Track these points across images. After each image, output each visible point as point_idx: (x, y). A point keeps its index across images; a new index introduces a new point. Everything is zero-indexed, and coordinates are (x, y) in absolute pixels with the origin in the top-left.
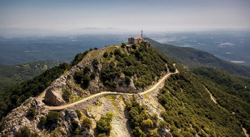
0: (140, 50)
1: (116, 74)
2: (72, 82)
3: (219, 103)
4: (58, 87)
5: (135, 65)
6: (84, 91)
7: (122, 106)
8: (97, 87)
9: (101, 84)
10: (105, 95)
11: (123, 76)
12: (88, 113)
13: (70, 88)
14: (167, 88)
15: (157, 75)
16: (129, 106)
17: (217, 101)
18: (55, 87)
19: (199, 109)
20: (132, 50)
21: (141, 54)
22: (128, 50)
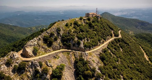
0: (93, 22)
1: (71, 38)
2: (41, 42)
3: (150, 60)
4: (31, 45)
5: (87, 32)
6: (48, 49)
7: (73, 60)
8: (58, 46)
9: (61, 44)
10: (63, 52)
11: (76, 39)
12: (48, 64)
13: (40, 46)
14: (109, 49)
15: (104, 39)
16: (77, 60)
17: (149, 59)
18: (28, 45)
19: (132, 64)
20: (87, 21)
21: (93, 24)
22: (84, 21)
